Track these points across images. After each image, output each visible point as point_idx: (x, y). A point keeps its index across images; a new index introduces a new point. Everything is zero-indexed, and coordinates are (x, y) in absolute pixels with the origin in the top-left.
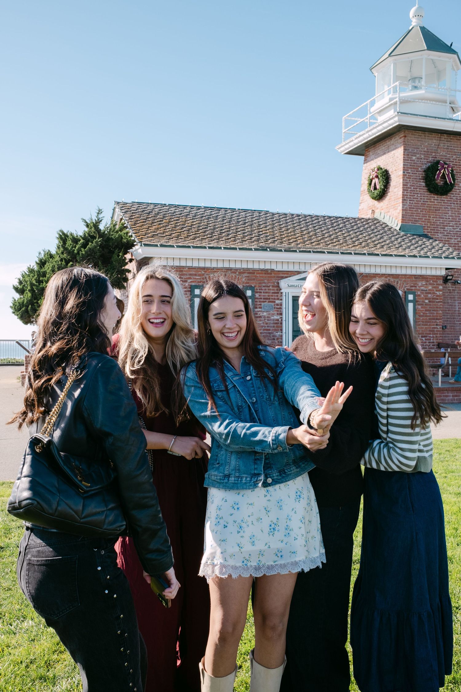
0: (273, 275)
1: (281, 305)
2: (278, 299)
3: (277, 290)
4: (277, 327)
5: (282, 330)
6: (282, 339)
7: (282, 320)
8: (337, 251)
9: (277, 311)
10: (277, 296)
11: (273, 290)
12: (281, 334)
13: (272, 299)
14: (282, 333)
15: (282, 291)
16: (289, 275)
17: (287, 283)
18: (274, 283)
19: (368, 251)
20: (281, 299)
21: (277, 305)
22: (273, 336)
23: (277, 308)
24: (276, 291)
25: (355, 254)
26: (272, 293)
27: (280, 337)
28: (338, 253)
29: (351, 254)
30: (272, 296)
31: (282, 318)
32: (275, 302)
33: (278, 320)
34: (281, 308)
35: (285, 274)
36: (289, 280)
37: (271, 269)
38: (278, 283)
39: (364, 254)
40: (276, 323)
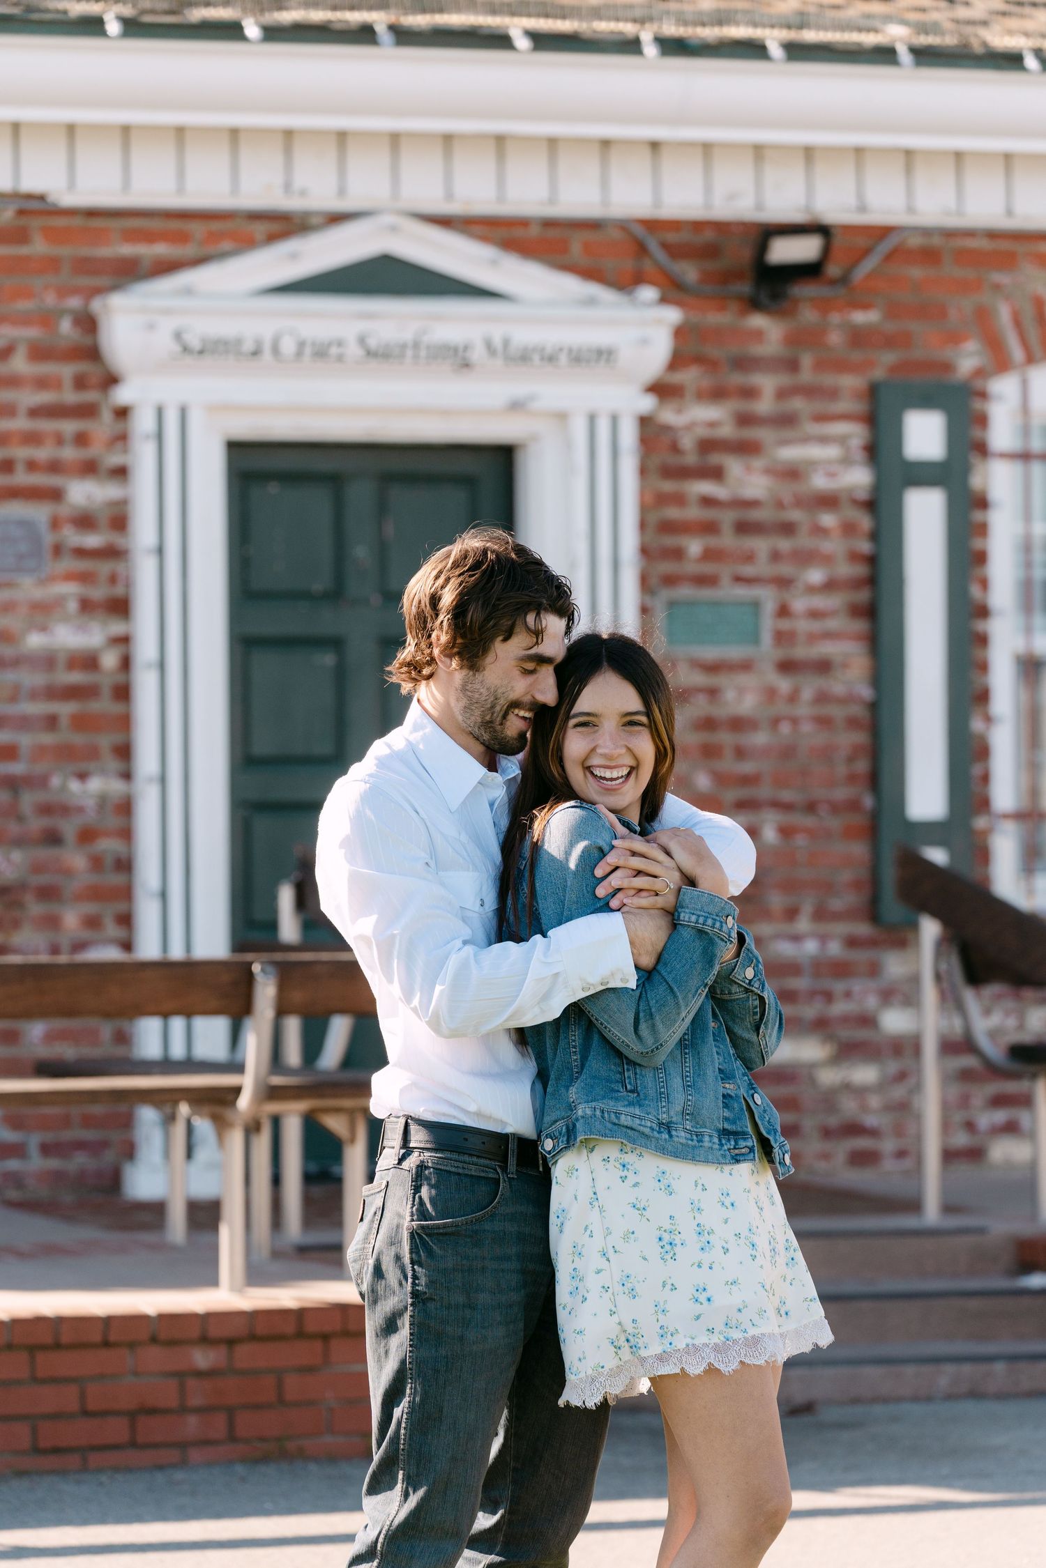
0: (39, 247)
1: (120, 520)
2: (89, 468)
3: (80, 383)
4: (81, 723)
5: (125, 752)
6: (127, 834)
7: (126, 663)
8: (628, 28)
9: (85, 578)
10: (81, 439)
11: (42, 383)
12: (116, 786)
13: (32, 466)
14: (127, 776)
15: (123, 395)
16: (188, 251)
17: (167, 326)
18: (47, 319)
19: (923, 28)
20: (121, 473)
21: (85, 521)
22: (46, 810)
23: (81, 553)
24: (70, 397)
25: (796, 51)
26: (35, 413)
27: (113, 822)
28: (631, 46)
29: (754, 50)
30: (32, 439)
31: (124, 641)
32: (56, 495)
33: (89, 661)
34: (114, 553)
35: (149, 237)
36: (188, 292)
37: (16, 196)
38: (89, 324)
39: (885, 55)
40: (73, 693)
